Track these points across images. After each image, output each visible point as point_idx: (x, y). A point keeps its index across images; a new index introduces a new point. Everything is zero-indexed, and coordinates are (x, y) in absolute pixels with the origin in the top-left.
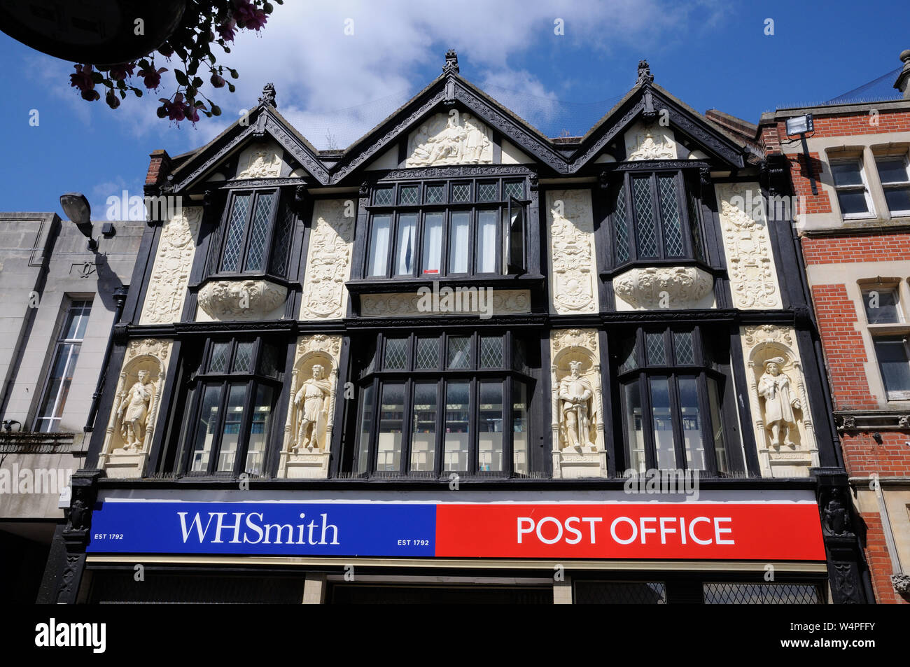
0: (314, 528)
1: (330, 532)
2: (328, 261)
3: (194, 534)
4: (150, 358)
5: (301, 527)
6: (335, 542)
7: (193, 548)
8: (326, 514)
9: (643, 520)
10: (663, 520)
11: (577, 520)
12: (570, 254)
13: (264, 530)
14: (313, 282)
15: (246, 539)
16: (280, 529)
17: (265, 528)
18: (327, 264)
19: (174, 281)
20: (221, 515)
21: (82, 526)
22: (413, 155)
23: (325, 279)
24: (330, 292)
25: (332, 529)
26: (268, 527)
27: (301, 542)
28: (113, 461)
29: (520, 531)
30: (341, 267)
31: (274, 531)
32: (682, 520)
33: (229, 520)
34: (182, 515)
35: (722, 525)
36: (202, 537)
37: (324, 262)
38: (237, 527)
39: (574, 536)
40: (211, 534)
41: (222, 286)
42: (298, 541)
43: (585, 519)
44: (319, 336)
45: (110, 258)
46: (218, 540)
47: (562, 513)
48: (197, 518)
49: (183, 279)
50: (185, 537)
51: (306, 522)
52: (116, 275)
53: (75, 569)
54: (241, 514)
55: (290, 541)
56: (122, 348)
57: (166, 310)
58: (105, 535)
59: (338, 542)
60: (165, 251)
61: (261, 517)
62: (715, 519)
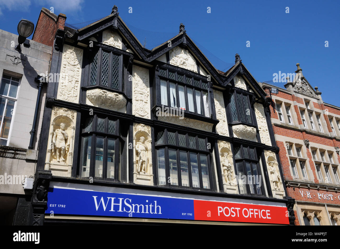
0: (152, 206)
1: (158, 208)
2: (142, 93)
3: (101, 207)
4: (66, 118)
5: (147, 206)
6: (160, 213)
7: (101, 213)
8: (156, 201)
9: (250, 210)
10: (255, 210)
11: (234, 208)
12: (219, 114)
13: (132, 206)
14: (136, 100)
15: (125, 210)
16: (138, 206)
17: (133, 205)
18: (140, 94)
19: (72, 82)
20: (113, 199)
21: (44, 200)
22: (172, 60)
23: (141, 100)
24: (144, 106)
25: (159, 207)
26: (134, 205)
27: (147, 212)
28: (52, 167)
29: (219, 211)
30: (146, 97)
31: (136, 207)
32: (259, 210)
33: (117, 201)
34: (95, 197)
35: (268, 212)
36: (105, 208)
37: (139, 92)
38: (120, 204)
39: (233, 214)
40: (109, 207)
41: (104, 92)
42: (146, 212)
43: (236, 208)
44: (142, 125)
45: (29, 58)
46: (112, 210)
47: (230, 205)
48: (102, 199)
49: (77, 82)
50: (97, 208)
51: (149, 204)
52: (34, 69)
53: (39, 222)
54: (122, 199)
55: (143, 212)
56: (50, 109)
57: (70, 95)
58: (55, 205)
59: (161, 213)
60: (65, 65)
61: (130, 200)
62: (266, 210)
